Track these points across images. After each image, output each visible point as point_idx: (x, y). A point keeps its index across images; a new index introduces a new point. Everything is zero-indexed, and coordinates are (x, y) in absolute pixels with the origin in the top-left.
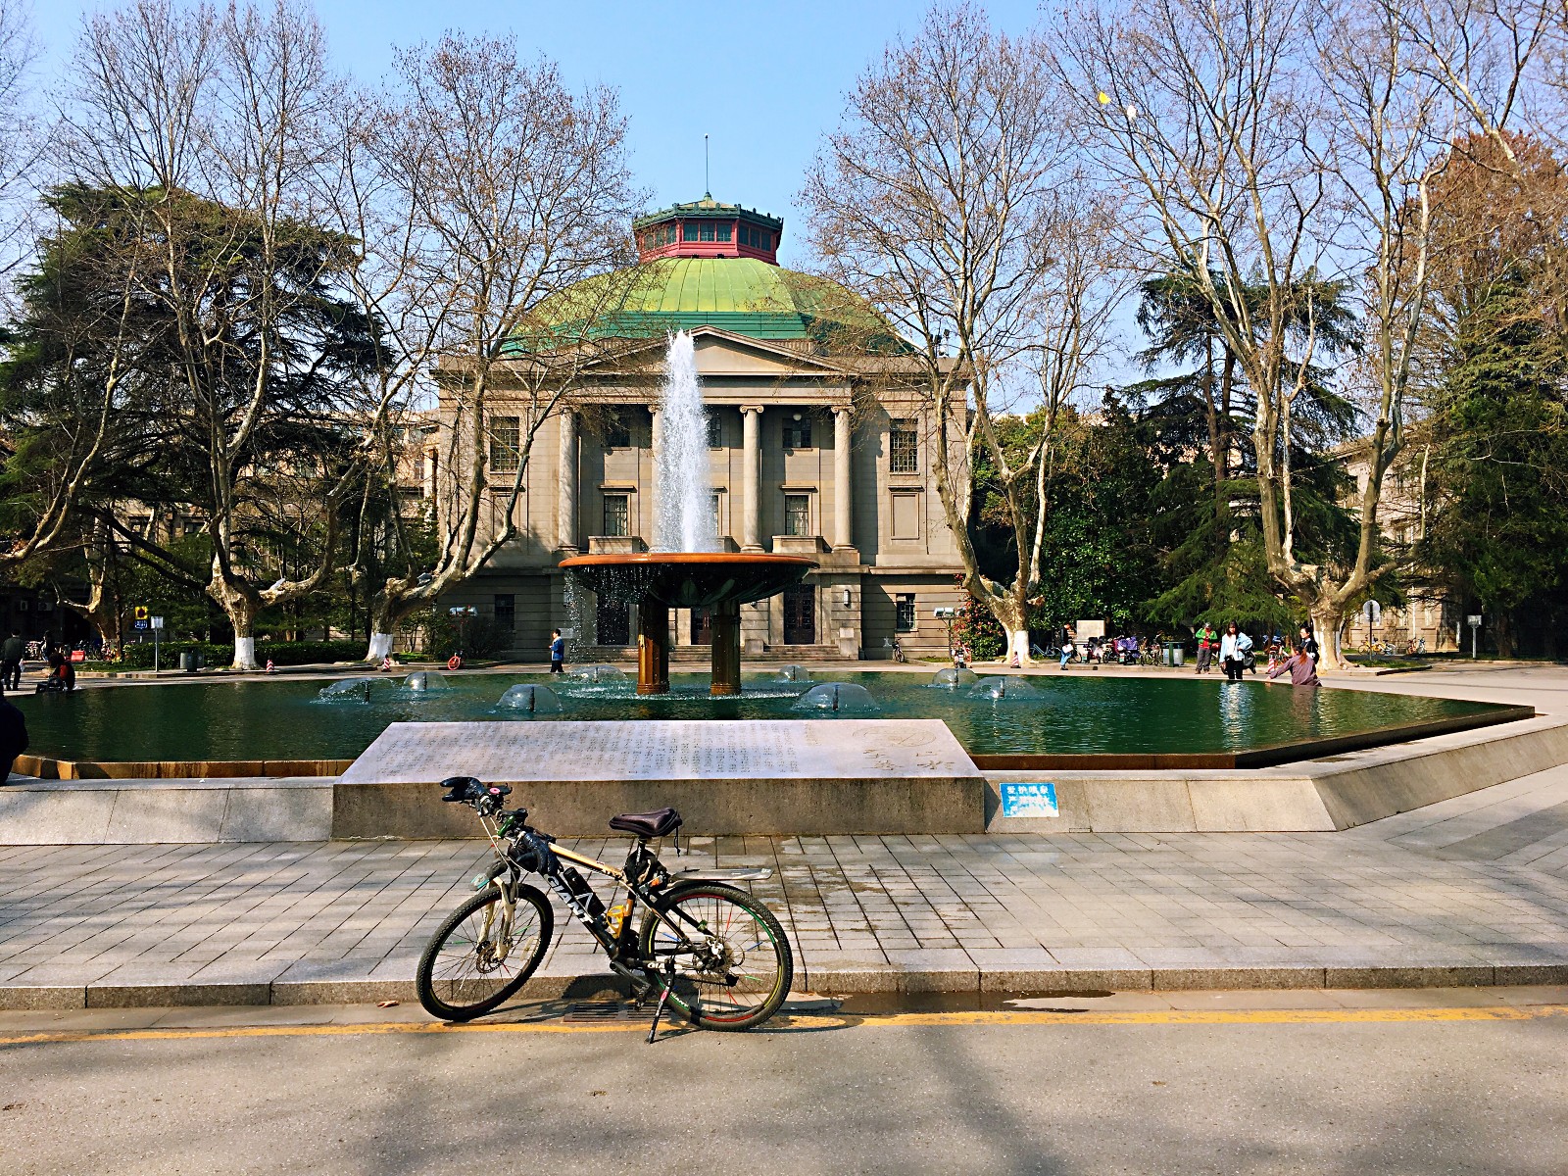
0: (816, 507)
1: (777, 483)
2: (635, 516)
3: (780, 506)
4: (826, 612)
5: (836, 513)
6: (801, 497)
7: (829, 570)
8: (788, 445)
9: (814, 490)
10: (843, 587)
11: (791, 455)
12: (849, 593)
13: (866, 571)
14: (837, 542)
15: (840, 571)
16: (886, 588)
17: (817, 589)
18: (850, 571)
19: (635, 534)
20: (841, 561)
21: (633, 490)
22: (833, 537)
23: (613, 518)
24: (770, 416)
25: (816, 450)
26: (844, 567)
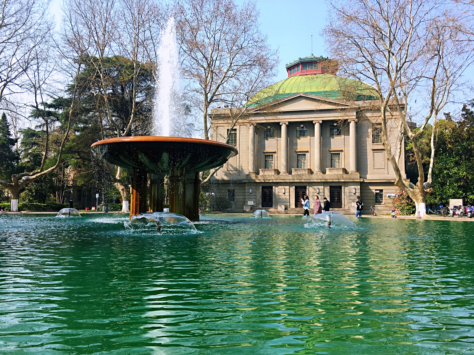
0: (343, 157)
1: (328, 149)
2: (276, 162)
3: (329, 157)
4: (347, 196)
5: (350, 159)
6: (337, 154)
7: (347, 181)
8: (332, 135)
9: (342, 151)
10: (353, 187)
11: (333, 138)
12: (355, 189)
13: (362, 181)
14: (351, 170)
15: (352, 181)
16: (371, 187)
17: (343, 188)
18: (356, 181)
19: (276, 168)
20: (352, 177)
21: (275, 153)
22: (349, 168)
23: (268, 163)
24: (324, 124)
25: (343, 136)
26: (353, 179)
